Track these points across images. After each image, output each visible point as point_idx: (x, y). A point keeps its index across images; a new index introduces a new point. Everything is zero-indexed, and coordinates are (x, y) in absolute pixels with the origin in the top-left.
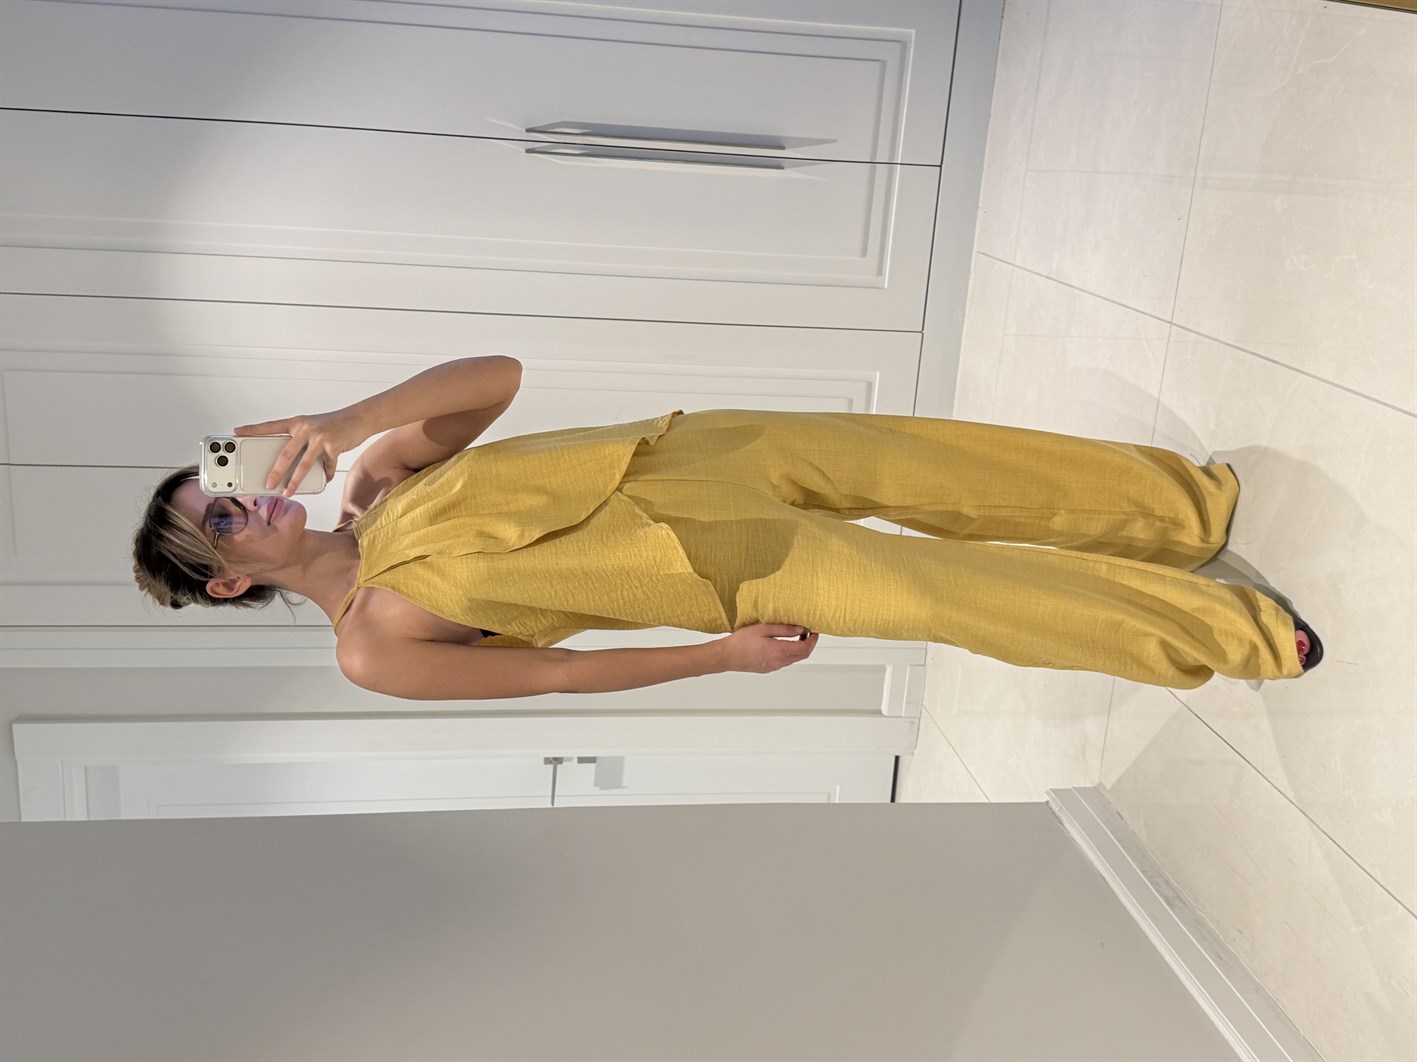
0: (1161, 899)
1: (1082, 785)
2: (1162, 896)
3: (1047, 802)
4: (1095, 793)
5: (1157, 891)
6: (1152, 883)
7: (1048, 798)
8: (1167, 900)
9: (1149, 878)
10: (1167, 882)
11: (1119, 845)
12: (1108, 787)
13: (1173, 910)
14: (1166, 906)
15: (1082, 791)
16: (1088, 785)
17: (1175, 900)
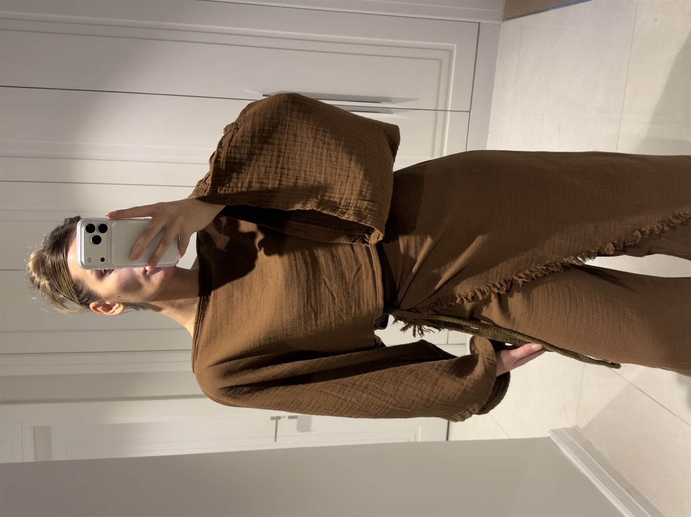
0: (624, 491)
1: (564, 427)
2: (623, 488)
3: (549, 437)
4: (575, 431)
5: (621, 485)
6: (616, 481)
7: (548, 435)
8: (626, 490)
9: (614, 478)
10: (625, 480)
11: (593, 459)
12: (582, 427)
13: (632, 496)
14: (626, 493)
15: (566, 429)
16: (569, 426)
17: (631, 490)
